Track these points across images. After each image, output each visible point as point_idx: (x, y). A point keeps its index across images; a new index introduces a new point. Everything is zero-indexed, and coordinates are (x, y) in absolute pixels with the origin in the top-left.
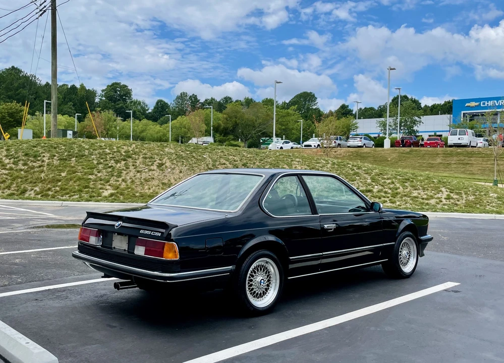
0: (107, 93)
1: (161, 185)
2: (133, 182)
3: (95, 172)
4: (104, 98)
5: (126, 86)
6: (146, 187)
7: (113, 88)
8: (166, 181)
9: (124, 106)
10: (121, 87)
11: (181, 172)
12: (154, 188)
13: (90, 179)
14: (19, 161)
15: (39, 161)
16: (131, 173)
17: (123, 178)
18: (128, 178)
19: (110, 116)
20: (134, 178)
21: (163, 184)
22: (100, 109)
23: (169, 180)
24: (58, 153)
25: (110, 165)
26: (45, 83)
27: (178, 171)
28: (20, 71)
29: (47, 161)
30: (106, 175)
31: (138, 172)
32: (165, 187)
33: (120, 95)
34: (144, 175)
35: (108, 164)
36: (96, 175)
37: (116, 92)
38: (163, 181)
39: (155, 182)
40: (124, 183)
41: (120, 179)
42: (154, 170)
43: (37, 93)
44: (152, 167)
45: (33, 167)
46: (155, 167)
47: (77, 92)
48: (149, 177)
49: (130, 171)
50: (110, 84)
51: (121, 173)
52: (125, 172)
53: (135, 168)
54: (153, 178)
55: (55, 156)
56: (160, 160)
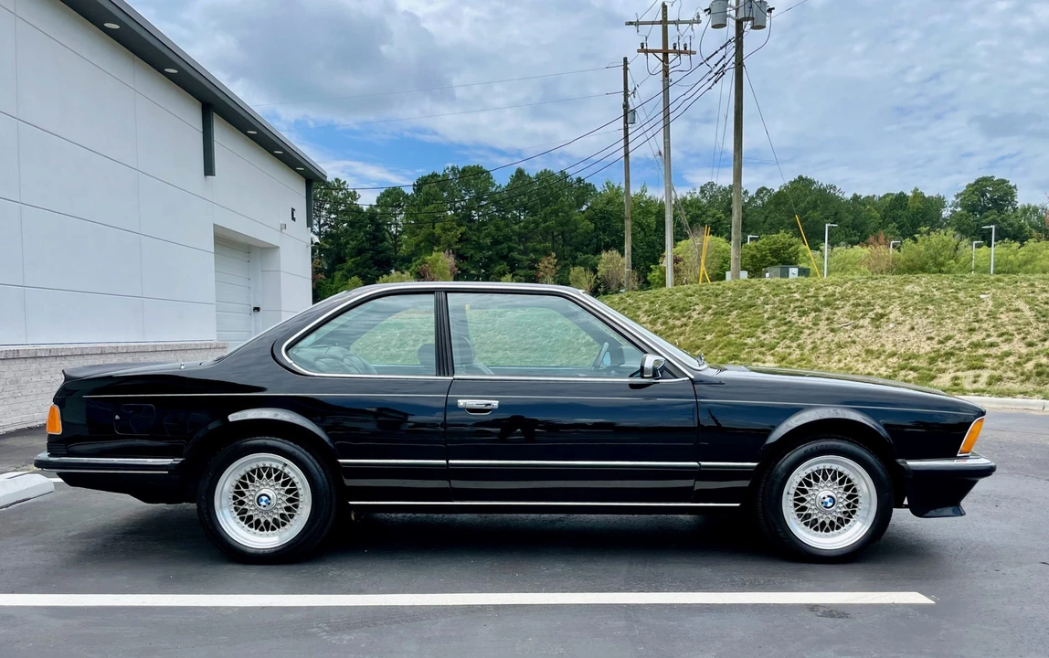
0: (965, 198)
1: (864, 356)
2: (814, 348)
3: (759, 333)
4: (959, 209)
5: (1004, 181)
6: (836, 358)
7: (976, 189)
8: (874, 347)
9: (998, 219)
10: (994, 184)
11: (913, 329)
12: (848, 359)
13: (745, 344)
14: (659, 318)
15: (685, 317)
16: (819, 333)
17: (800, 341)
18: (809, 341)
20: (818, 342)
21: (868, 352)
23: (883, 345)
24: (717, 303)
25: (788, 319)
26: (852, 196)
27: (908, 327)
29: (696, 317)
30: (774, 338)
31: (832, 330)
32: (870, 359)
33: (991, 199)
34: (842, 337)
35: (785, 319)
36: (758, 338)
37: (983, 195)
38: (870, 347)
39: (854, 350)
40: (798, 352)
41: (794, 345)
42: (862, 327)
43: (836, 214)
44: (861, 322)
45: (674, 327)
46: (866, 322)
47: (907, 204)
48: (849, 340)
49: (818, 330)
50: (972, 182)
51: (801, 332)
52: (807, 332)
53: (828, 325)
54: (854, 342)
55: (710, 308)
56: (883, 307)
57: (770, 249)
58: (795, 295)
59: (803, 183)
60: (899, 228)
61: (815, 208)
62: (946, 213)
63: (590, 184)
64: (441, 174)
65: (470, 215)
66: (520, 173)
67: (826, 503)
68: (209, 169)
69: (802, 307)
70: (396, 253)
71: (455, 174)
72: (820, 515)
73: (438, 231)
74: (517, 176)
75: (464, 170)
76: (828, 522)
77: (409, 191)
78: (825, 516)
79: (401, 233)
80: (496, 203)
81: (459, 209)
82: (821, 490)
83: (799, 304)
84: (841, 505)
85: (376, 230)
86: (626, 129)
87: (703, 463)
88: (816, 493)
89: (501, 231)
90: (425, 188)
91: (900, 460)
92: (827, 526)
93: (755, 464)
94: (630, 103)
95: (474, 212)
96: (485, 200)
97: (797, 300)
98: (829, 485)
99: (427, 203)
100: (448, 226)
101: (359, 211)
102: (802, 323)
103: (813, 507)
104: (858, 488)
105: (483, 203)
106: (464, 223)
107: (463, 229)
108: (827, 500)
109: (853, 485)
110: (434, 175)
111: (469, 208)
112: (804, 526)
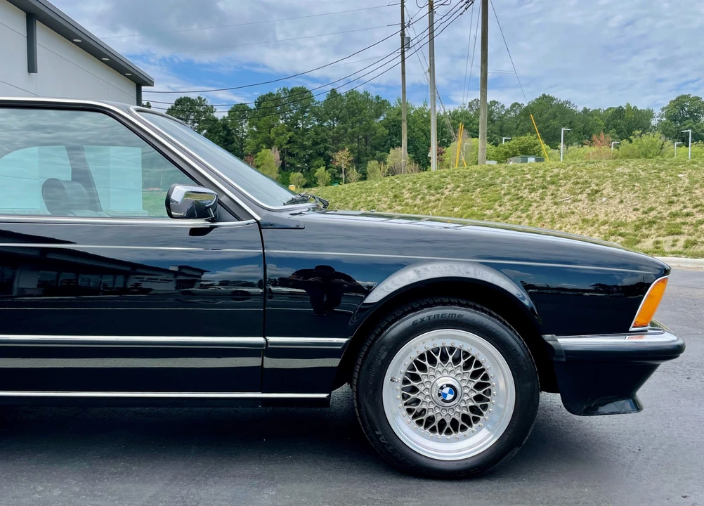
0: (669, 111)
1: (581, 224)
2: (540, 218)
3: (496, 206)
4: (664, 119)
5: (698, 98)
6: (558, 226)
7: (677, 104)
8: (589, 217)
9: (694, 126)
10: (690, 100)
11: (622, 202)
12: (568, 226)
13: (485, 215)
14: (418, 195)
15: (438, 193)
16: (545, 205)
17: (529, 213)
18: (536, 213)
19: (654, 140)
20: (544, 213)
21: (584, 220)
22: (641, 131)
23: (596, 215)
24: (465, 183)
25: (521, 195)
26: (582, 109)
27: (618, 200)
28: (552, 99)
29: (447, 193)
30: (509, 210)
31: (556, 204)
32: (585, 226)
33: (688, 112)
34: (564, 209)
35: (518, 195)
36: (495, 209)
37: (683, 109)
38: (586, 217)
39: (573, 219)
40: (527, 221)
41: (524, 215)
42: (580, 200)
43: (571, 122)
44: (579, 197)
45: (430, 201)
46: (583, 197)
47: (624, 115)
48: (569, 211)
49: (544, 203)
50: (674, 99)
51: (530, 205)
52: (535, 205)
53: (552, 199)
54: (573, 213)
55: (459, 187)
56: (597, 185)
57: (519, 148)
58: (527, 176)
59: (545, 100)
60: (618, 133)
61: (555, 117)
62: (654, 122)
63: (386, 101)
64: (275, 93)
65: (297, 124)
66: (333, 91)
67: (445, 395)
68: (32, 68)
69: (532, 185)
70: (243, 151)
71: (286, 93)
72: (438, 411)
73: (272, 135)
74: (331, 95)
75: (292, 91)
76: (448, 421)
77: (252, 106)
78: (444, 413)
79: (246, 137)
80: (316, 114)
81: (288, 118)
82: (438, 376)
83: (530, 182)
84: (466, 398)
85: (228, 135)
86: (403, 53)
87: (271, 339)
88: (432, 380)
89: (319, 135)
90: (263, 104)
91: (547, 337)
92: (448, 425)
93: (344, 340)
95: (299, 121)
96: (307, 112)
97: (528, 180)
98: (450, 369)
99: (264, 115)
100: (280, 132)
101: (215, 120)
102: (532, 198)
103: (428, 400)
104: (491, 374)
105: (306, 115)
106: (292, 129)
107: (291, 134)
108: (446, 390)
109: (483, 370)
110: (271, 95)
111: (295, 118)
112: (416, 426)
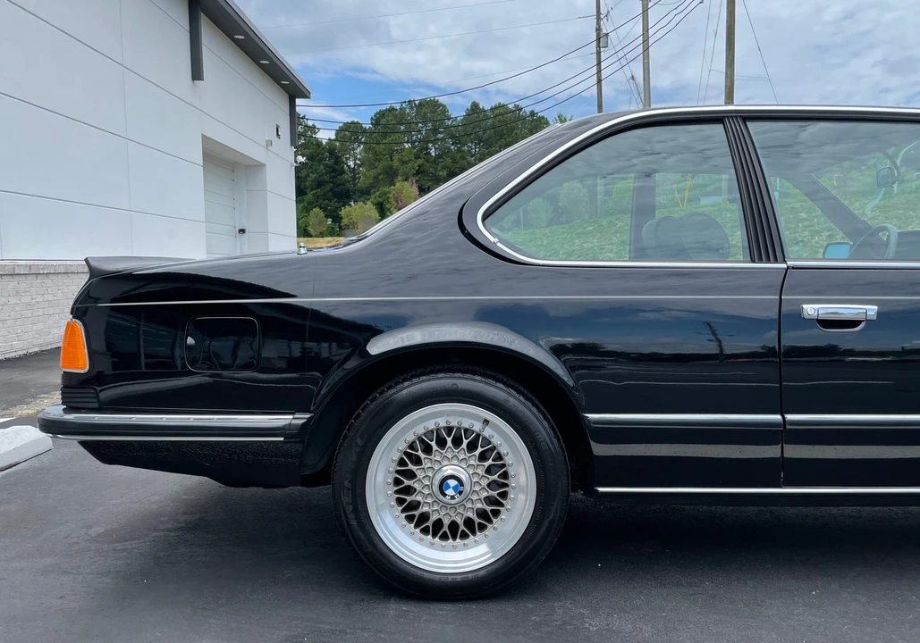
58: (802, 214)
63: (543, 117)
64: (398, 108)
65: (427, 148)
66: (475, 106)
68: (197, 74)
69: (812, 226)
70: (355, 185)
71: (412, 108)
73: (396, 164)
74: (472, 109)
75: (420, 104)
77: (367, 124)
79: (360, 166)
80: (452, 137)
81: (416, 141)
83: (807, 223)
85: (336, 163)
86: (599, 53)
89: (457, 163)
90: (383, 121)
94: (603, 27)
95: (430, 145)
96: (441, 133)
97: (806, 219)
99: (385, 135)
100: (406, 159)
101: (319, 144)
102: (816, 242)
105: (440, 136)
106: (422, 155)
107: (420, 161)
110: (392, 110)
111: (425, 141)
